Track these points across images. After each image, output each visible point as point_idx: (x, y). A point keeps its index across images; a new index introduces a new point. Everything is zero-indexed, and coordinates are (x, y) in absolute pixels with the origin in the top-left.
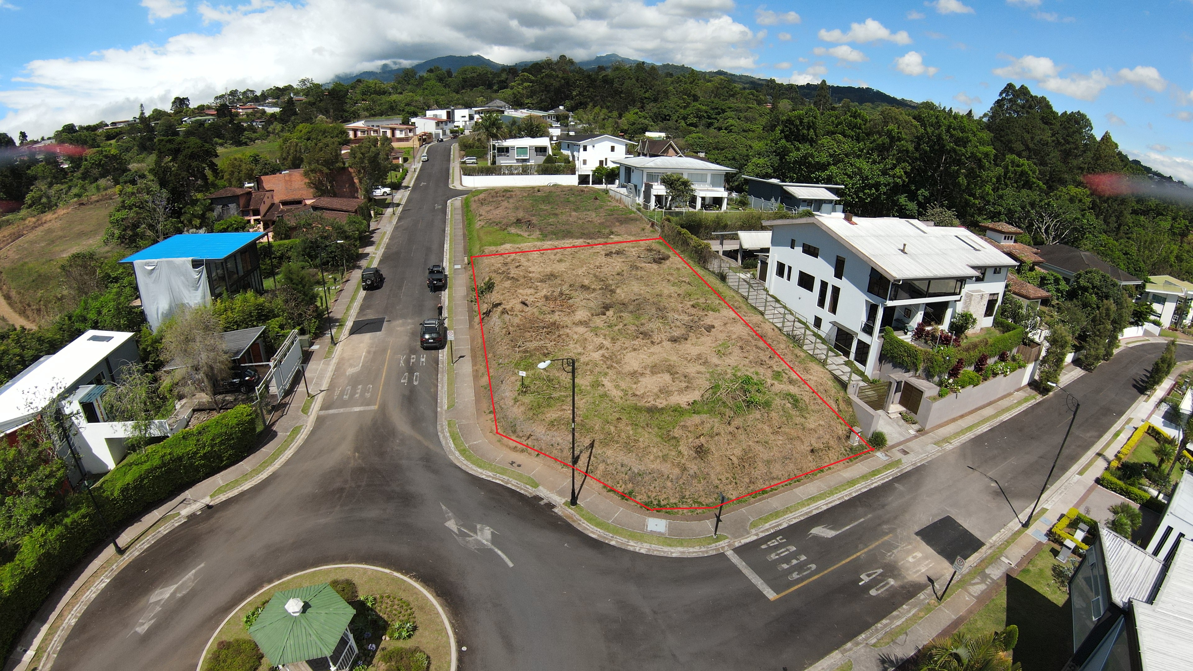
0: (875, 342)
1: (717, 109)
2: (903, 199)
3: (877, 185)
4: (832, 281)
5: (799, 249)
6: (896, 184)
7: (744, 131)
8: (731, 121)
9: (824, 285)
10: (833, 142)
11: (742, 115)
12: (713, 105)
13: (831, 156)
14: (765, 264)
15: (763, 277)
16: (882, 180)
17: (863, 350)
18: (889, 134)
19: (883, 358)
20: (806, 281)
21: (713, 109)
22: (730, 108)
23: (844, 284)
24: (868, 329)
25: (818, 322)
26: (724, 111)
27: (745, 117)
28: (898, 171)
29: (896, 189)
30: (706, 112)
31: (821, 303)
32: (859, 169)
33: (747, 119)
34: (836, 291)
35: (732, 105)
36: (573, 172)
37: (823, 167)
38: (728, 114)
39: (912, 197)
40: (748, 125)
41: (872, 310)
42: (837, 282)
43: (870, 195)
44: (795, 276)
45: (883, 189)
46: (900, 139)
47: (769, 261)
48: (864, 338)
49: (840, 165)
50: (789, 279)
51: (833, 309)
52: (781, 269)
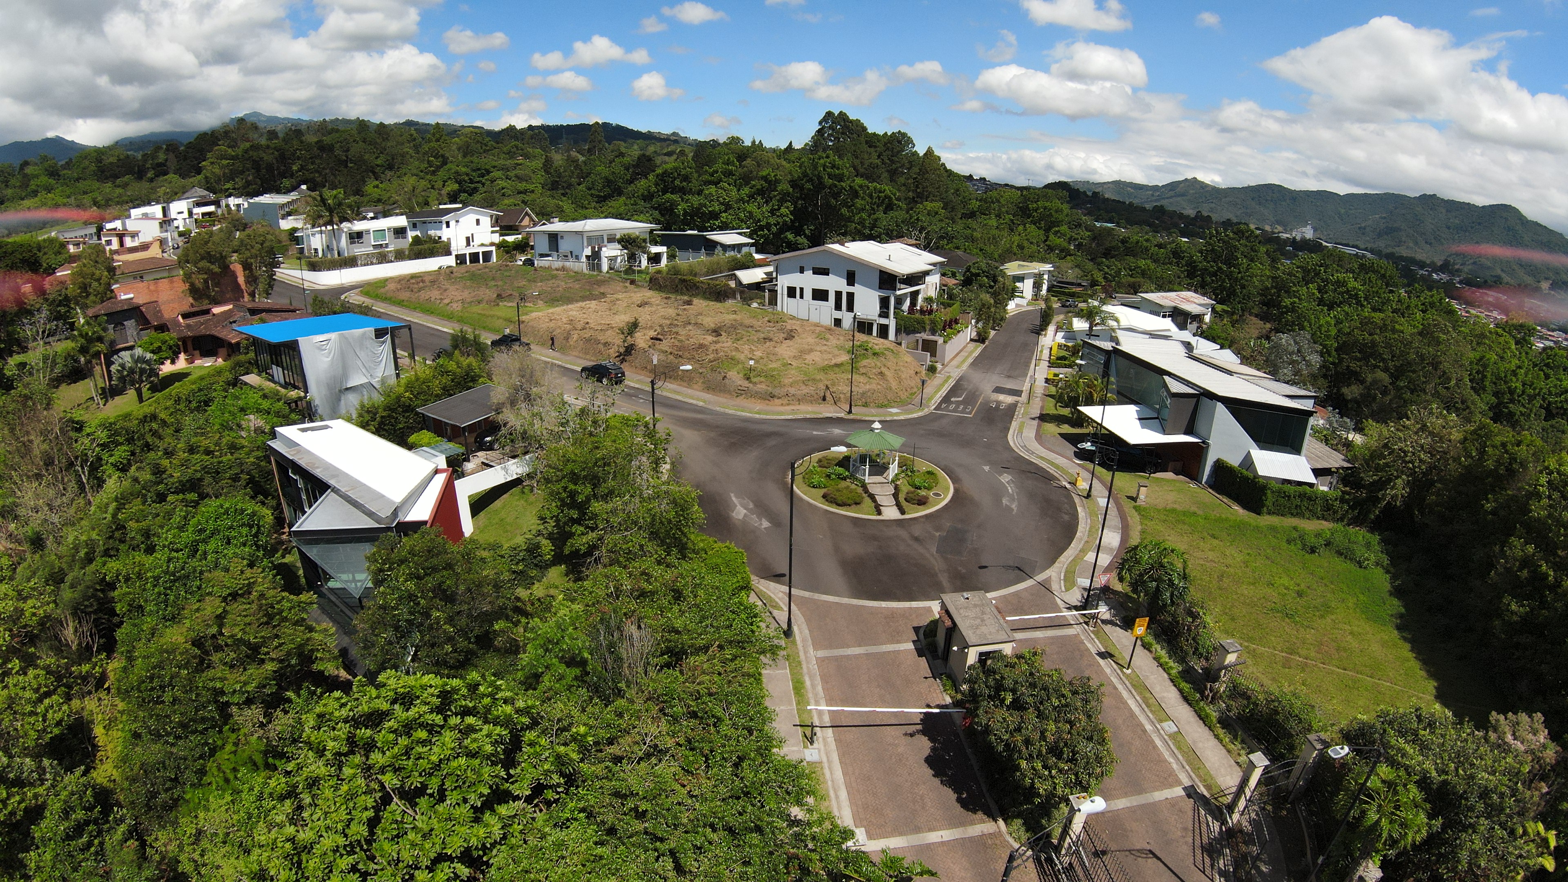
0: (892, 323)
1: (479, 169)
2: (790, 236)
3: (768, 226)
4: (845, 288)
5: (809, 273)
6: (785, 222)
7: (520, 193)
8: (502, 183)
9: (838, 294)
10: (720, 191)
11: (511, 174)
12: (474, 166)
13: (722, 204)
14: (774, 292)
15: (773, 301)
16: (772, 221)
17: (883, 331)
18: (765, 178)
19: (898, 331)
20: (820, 295)
21: (474, 171)
22: (494, 167)
23: (858, 290)
24: (884, 314)
25: (838, 322)
26: (488, 172)
27: (516, 176)
28: (783, 210)
29: (785, 228)
30: (467, 175)
31: (838, 307)
32: (750, 213)
33: (519, 178)
34: (851, 296)
35: (494, 163)
36: (448, 253)
37: (715, 216)
38: (496, 174)
39: (798, 232)
40: (522, 186)
41: (884, 303)
42: (851, 289)
43: (762, 236)
44: (808, 294)
45: (774, 229)
46: (777, 181)
47: (779, 289)
48: (883, 321)
49: (731, 211)
50: (802, 297)
51: (850, 308)
52: (791, 292)
